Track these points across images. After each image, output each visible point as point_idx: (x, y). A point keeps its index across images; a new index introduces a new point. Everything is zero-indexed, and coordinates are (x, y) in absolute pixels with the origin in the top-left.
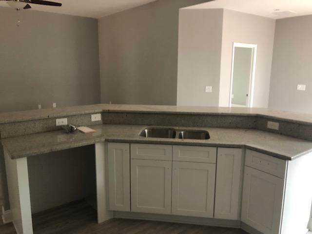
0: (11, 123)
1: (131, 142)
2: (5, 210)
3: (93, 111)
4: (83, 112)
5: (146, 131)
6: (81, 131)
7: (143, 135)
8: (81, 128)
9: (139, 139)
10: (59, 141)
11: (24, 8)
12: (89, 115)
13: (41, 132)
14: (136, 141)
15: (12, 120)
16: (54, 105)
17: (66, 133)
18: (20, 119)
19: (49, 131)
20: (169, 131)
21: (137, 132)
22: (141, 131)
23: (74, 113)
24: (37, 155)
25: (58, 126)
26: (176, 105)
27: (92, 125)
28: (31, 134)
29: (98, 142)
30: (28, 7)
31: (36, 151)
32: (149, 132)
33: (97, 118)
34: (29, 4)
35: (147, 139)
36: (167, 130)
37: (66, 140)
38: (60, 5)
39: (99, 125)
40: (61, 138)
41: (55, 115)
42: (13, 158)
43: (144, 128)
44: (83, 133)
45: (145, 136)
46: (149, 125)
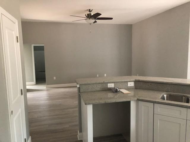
0: (85, 84)
1: (154, 102)
2: (79, 132)
3: (129, 80)
4: (123, 81)
5: (165, 96)
6: (122, 92)
7: (163, 98)
8: (121, 90)
9: (161, 101)
10: (109, 96)
11: (94, 23)
12: (127, 82)
13: (100, 91)
14: (158, 102)
15: (86, 83)
16: (105, 75)
17: (113, 92)
18: (89, 82)
19: (104, 90)
20: (184, 97)
21: (158, 96)
22: (161, 96)
23: (118, 81)
24: (98, 104)
25: (109, 88)
26: (187, 79)
27: (128, 89)
28: (95, 91)
29: (132, 100)
30: (95, 22)
31: (97, 102)
32: (167, 97)
33: (131, 84)
34: (96, 20)
35: (166, 101)
36: (182, 97)
37: (113, 96)
38: (111, 19)
39: (132, 89)
40: (110, 95)
41: (107, 82)
42: (86, 104)
43: (163, 93)
44: (123, 93)
45: (164, 99)
46: (167, 92)
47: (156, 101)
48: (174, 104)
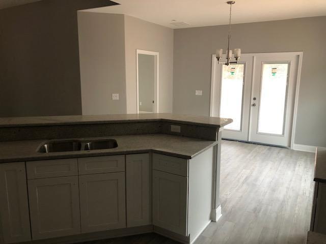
1: (26, 160)
5: (46, 146)
7: (43, 150)
9: (37, 156)
14: (33, 158)
20: (74, 143)
21: (33, 149)
22: (39, 147)
26: (81, 114)
32: (49, 148)
35: (47, 154)
36: (71, 142)
43: (43, 143)
45: (45, 152)
46: (50, 139)
47: (28, 158)
48: (58, 156)
